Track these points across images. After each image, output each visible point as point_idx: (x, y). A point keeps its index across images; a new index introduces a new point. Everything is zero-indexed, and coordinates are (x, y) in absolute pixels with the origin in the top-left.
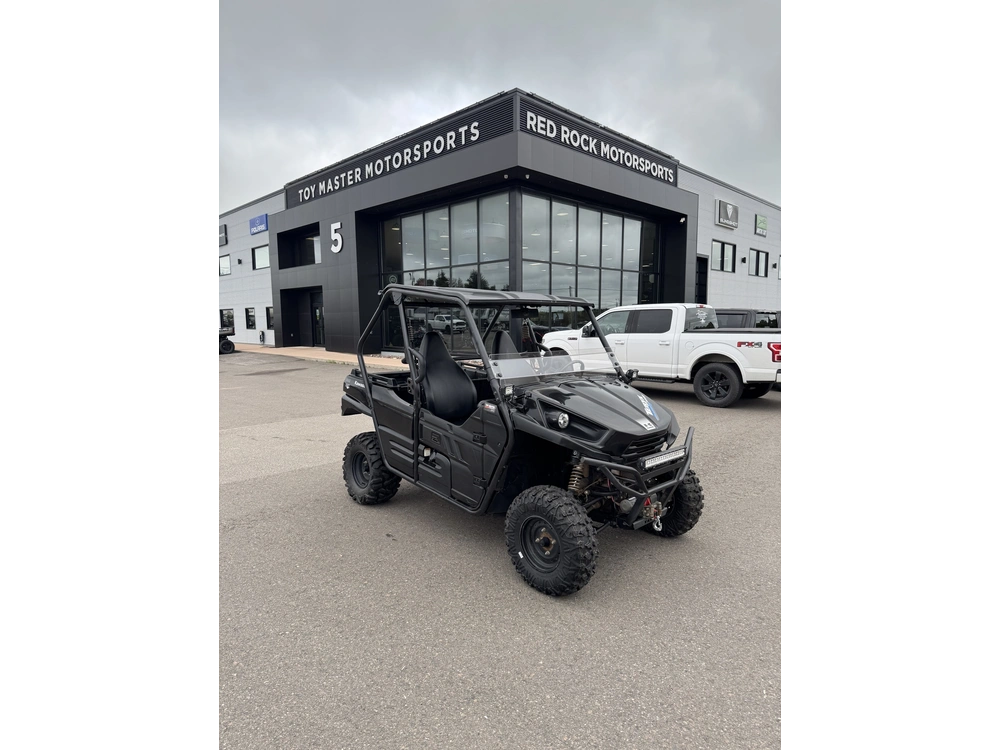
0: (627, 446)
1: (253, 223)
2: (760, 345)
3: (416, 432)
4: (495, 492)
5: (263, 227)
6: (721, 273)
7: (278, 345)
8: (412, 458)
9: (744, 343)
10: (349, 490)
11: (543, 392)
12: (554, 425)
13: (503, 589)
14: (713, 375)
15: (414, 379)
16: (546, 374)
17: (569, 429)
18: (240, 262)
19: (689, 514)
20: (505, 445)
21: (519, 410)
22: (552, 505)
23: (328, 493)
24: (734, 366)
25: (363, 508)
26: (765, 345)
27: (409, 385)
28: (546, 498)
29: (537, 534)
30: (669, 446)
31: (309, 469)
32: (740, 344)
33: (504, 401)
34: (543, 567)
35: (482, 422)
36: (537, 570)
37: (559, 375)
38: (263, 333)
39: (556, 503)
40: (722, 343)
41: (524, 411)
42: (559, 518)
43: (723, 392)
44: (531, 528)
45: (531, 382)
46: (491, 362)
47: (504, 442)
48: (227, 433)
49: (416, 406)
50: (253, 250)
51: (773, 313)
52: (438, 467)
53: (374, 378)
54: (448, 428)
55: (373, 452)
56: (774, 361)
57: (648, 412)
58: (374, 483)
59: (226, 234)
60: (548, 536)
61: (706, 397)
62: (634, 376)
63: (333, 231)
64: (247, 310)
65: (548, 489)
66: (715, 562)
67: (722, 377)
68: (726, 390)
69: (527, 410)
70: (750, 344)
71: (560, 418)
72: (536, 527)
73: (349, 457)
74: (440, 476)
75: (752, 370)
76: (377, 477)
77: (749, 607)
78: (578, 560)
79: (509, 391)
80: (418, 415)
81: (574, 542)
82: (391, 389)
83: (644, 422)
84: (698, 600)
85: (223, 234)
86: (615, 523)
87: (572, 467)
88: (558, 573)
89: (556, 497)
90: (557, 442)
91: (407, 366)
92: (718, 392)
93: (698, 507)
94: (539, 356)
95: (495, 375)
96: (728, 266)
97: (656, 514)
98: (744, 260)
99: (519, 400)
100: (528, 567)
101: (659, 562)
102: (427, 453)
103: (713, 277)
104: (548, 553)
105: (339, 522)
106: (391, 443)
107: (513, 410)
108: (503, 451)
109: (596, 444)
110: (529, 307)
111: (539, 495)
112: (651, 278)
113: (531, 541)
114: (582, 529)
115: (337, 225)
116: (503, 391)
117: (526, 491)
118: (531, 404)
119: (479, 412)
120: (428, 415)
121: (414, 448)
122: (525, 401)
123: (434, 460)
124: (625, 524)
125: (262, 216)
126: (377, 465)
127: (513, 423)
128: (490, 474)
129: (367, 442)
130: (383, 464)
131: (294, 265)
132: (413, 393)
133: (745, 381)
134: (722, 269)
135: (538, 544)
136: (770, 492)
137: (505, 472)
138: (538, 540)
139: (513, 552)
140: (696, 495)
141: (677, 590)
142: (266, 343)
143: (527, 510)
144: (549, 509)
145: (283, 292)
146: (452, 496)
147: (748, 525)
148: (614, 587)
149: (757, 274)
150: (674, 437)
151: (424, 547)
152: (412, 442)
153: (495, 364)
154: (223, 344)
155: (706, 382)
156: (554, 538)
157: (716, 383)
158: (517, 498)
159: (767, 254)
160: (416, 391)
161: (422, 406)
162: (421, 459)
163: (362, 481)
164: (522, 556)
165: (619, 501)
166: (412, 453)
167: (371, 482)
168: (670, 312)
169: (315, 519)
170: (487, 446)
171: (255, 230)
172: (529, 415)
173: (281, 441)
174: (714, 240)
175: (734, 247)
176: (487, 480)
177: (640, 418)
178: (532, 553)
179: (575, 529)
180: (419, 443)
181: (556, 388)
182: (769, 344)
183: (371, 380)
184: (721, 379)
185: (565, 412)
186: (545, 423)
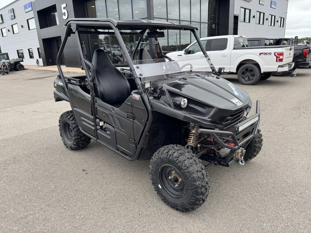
0: (226, 117)
1: (25, 7)
2: (270, 54)
3: (94, 112)
4: (142, 148)
5: (30, 9)
6: (244, 23)
7: (44, 65)
8: (93, 126)
9: (263, 53)
10: (64, 142)
11: (169, 85)
12: (178, 106)
13: (150, 207)
14: (247, 70)
15: (89, 79)
16: (169, 73)
17: (188, 109)
18: (22, 27)
19: (255, 151)
20: (147, 120)
21: (155, 98)
22: (179, 159)
23: (54, 143)
24: (257, 65)
25: (72, 152)
26: (273, 54)
27: (87, 83)
28: (175, 154)
29: (169, 174)
30: (247, 113)
31: (47, 128)
32: (260, 54)
33: (145, 92)
34: (174, 195)
35: (132, 106)
36: (170, 196)
37: (178, 73)
38: (38, 60)
39: (181, 158)
40: (252, 54)
41: (158, 98)
42: (184, 168)
43: (251, 78)
44: (166, 170)
45: (162, 78)
46: (135, 66)
47: (146, 119)
48: (10, 110)
49: (92, 96)
50: (27, 20)
51: (272, 39)
52: (108, 132)
53: (69, 80)
54: (112, 109)
55: (73, 122)
56: (277, 61)
57: (236, 94)
58: (75, 139)
59: (14, 13)
60: (177, 176)
61: (243, 80)
62: (222, 71)
63: (63, 8)
64: (29, 50)
65: (176, 148)
66: (271, 178)
67: (251, 70)
68: (253, 77)
69: (160, 97)
70: (266, 54)
71: (182, 101)
72: (168, 170)
73: (62, 124)
74: (110, 137)
75: (266, 66)
76: (77, 136)
77: (301, 212)
78: (197, 194)
79: (148, 85)
80: (94, 102)
81: (195, 183)
82: (78, 85)
83: (235, 101)
84: (269, 208)
85: (13, 13)
86: (216, 162)
87: (190, 130)
88: (184, 200)
89: (181, 154)
90: (181, 119)
91: (84, 71)
92: (249, 78)
93: (260, 146)
94: (165, 61)
95: (138, 75)
96: (247, 20)
97: (241, 156)
98: (254, 17)
99: (155, 91)
100: (164, 194)
101: (240, 180)
102: (101, 124)
103: (240, 25)
104: (176, 185)
105: (57, 162)
106: (82, 117)
107: (151, 98)
108: (146, 124)
109: (206, 118)
110: (158, 30)
111: (170, 152)
112: (213, 26)
113: (166, 178)
114: (200, 174)
115: (64, 5)
116: (143, 85)
117: (162, 149)
118: (162, 93)
119: (129, 99)
120: (99, 101)
121: (94, 121)
122: (158, 91)
123: (105, 128)
124: (222, 163)
125: (29, 3)
126: (76, 129)
127: (151, 106)
128: (139, 138)
129: (69, 116)
130: (79, 129)
131: (47, 27)
132: (89, 88)
133: (262, 72)
134: (244, 21)
135: (170, 180)
136: (288, 129)
137: (148, 137)
138: (170, 178)
139: (155, 183)
140: (259, 139)
141: (255, 200)
142: (40, 65)
143: (162, 161)
144: (177, 162)
145: (43, 40)
146: (117, 149)
147: (283, 151)
148: (217, 201)
149: (259, 23)
150: (250, 107)
151: (104, 178)
152: (92, 117)
153: (138, 68)
154: (19, 66)
155: (243, 73)
156: (181, 177)
157: (248, 74)
158: (156, 153)
159: (264, 14)
160: (91, 86)
161: (96, 96)
162: (98, 127)
163: (70, 137)
164: (160, 187)
165: (219, 149)
166: (93, 124)
167: (74, 138)
168: (226, 39)
169: (44, 161)
170: (135, 121)
171: (27, 10)
172: (161, 100)
173: (36, 113)
174: (241, 7)
175: (250, 10)
176: (137, 141)
177: (232, 98)
178: (167, 185)
179: (195, 175)
180: (96, 118)
181: (177, 81)
182: (275, 53)
183: (67, 81)
184: (251, 72)
185: (185, 97)
186: (172, 104)
